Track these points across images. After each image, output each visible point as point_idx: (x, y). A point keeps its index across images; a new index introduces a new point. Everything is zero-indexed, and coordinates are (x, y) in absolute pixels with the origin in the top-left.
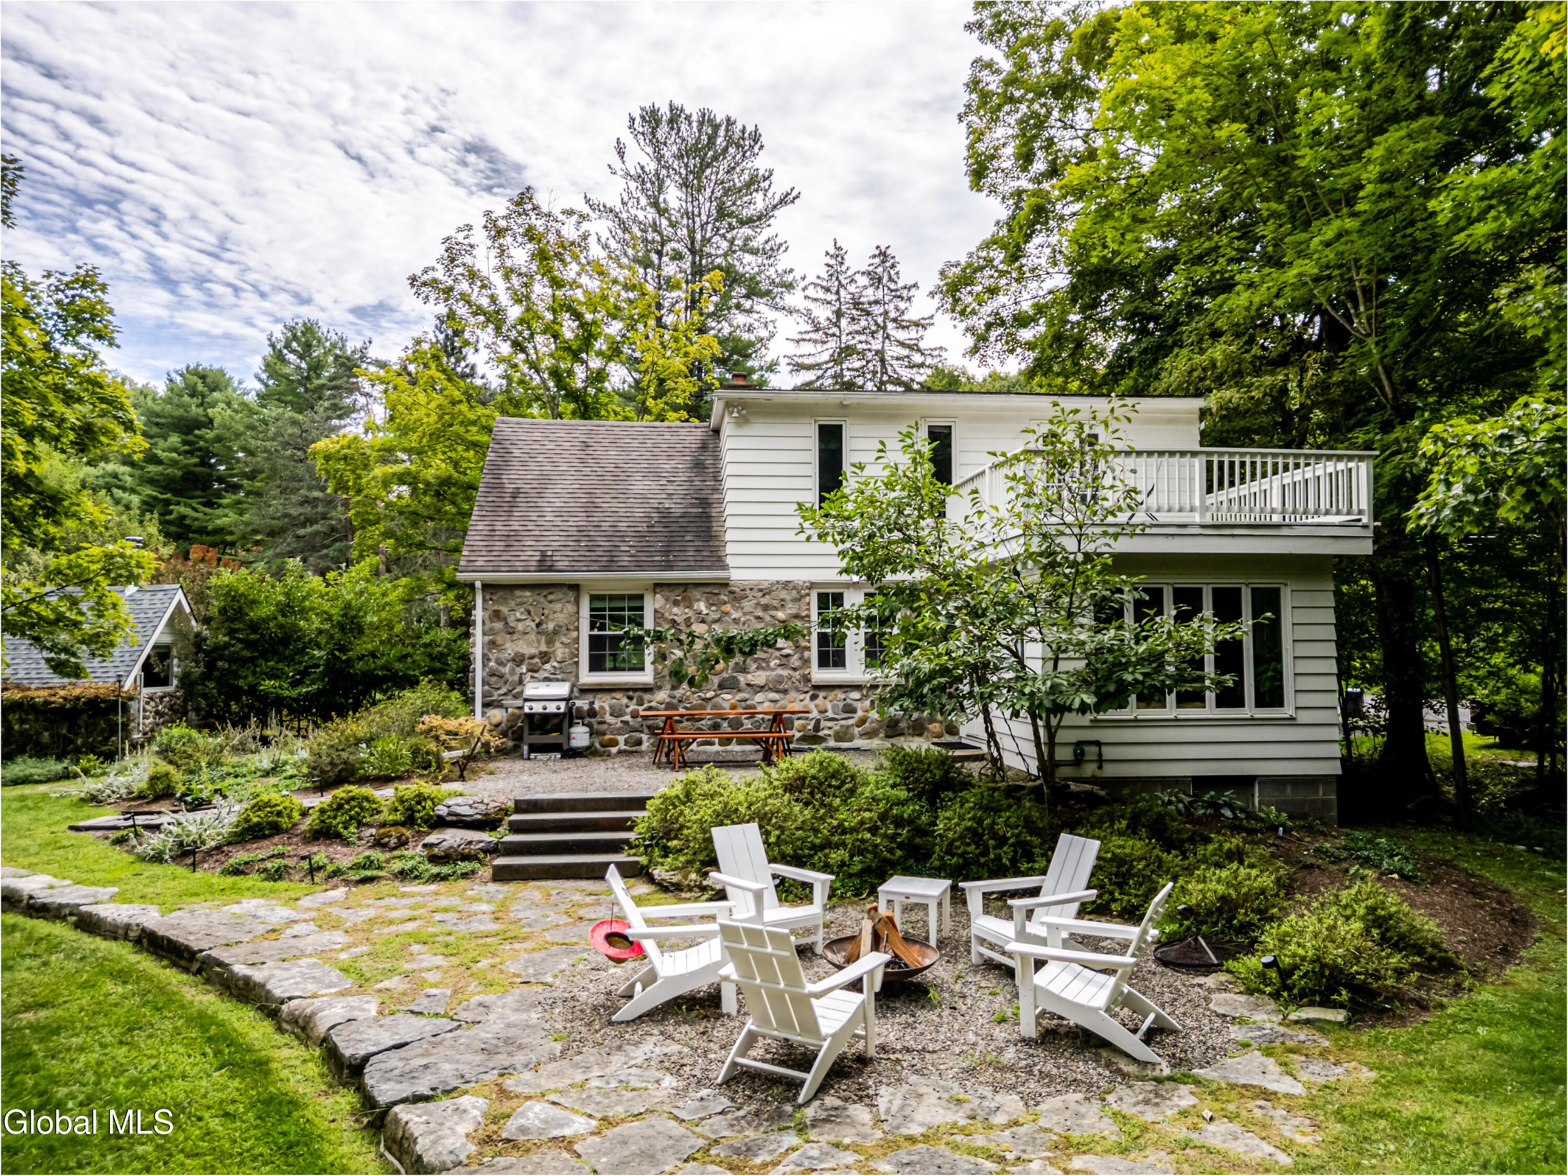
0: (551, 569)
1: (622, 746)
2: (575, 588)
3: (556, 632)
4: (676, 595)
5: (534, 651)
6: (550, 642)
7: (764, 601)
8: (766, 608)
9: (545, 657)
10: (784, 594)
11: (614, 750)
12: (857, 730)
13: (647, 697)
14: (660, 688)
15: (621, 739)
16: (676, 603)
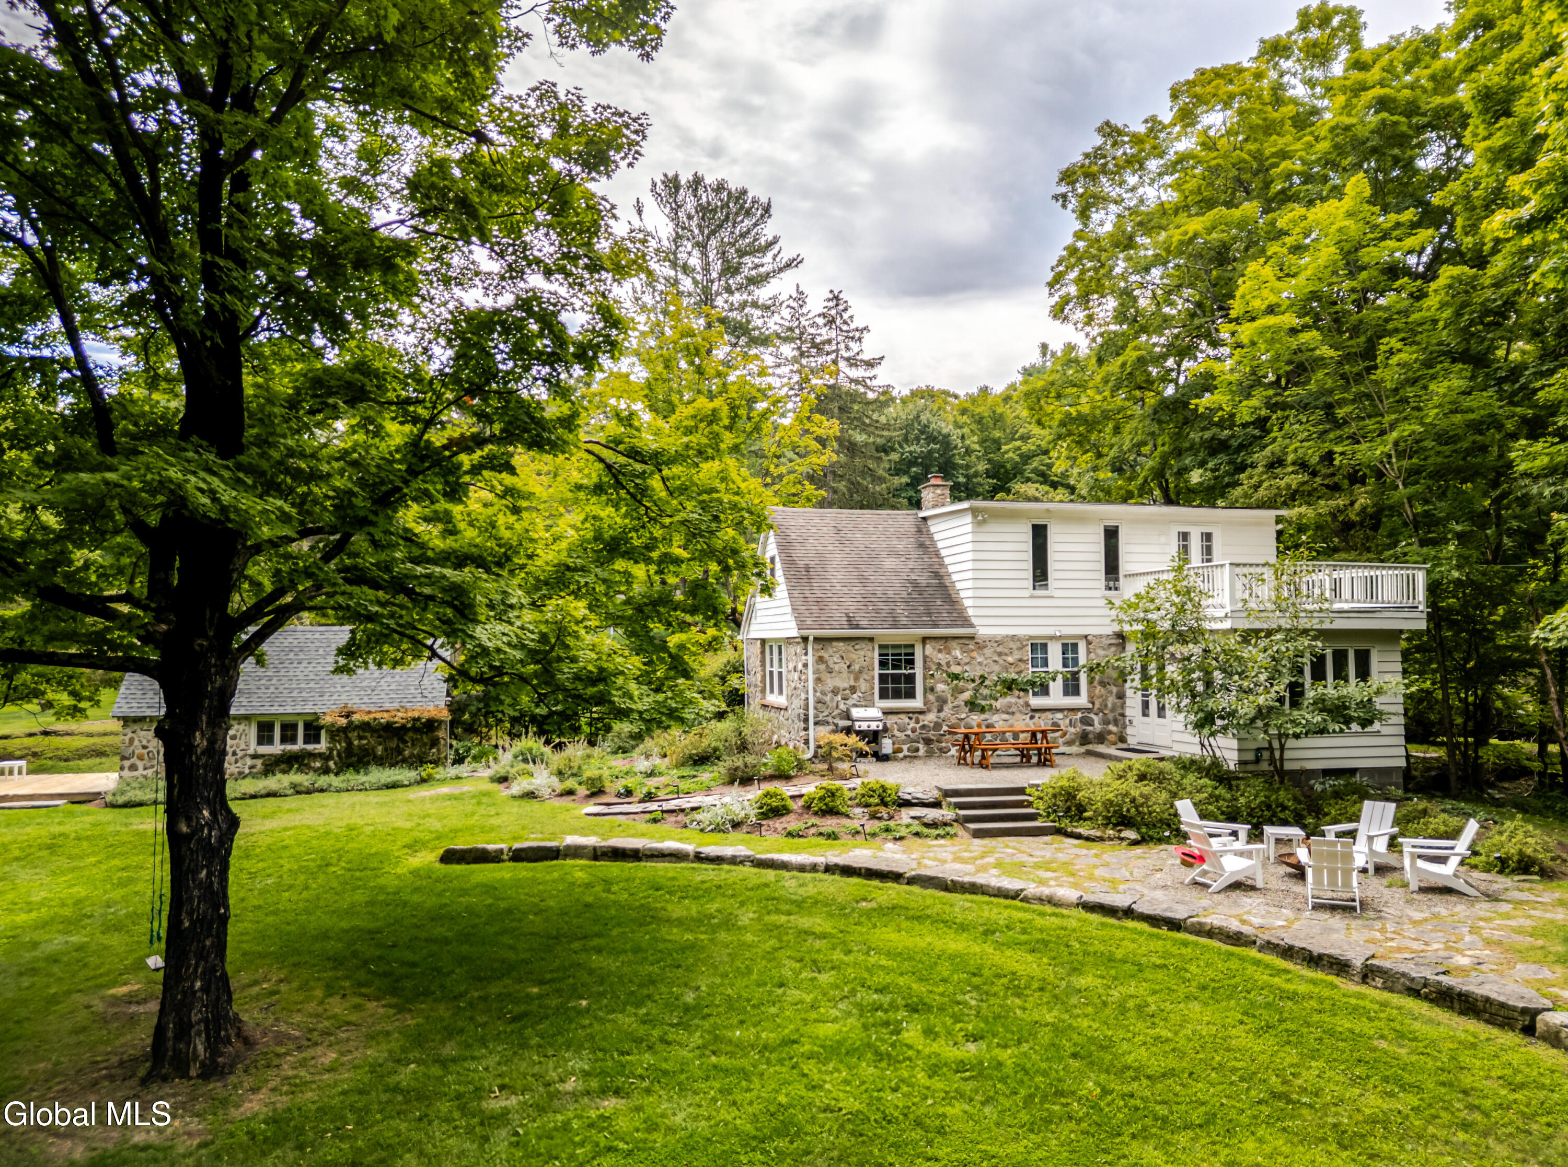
0: (857, 627)
1: (906, 753)
2: (871, 639)
3: (860, 672)
4: (939, 645)
5: (846, 685)
6: (856, 679)
7: (999, 649)
8: (1000, 654)
9: (853, 689)
10: (1012, 645)
11: (901, 755)
12: (1061, 741)
13: (921, 717)
14: (929, 711)
15: (905, 747)
16: (940, 651)
